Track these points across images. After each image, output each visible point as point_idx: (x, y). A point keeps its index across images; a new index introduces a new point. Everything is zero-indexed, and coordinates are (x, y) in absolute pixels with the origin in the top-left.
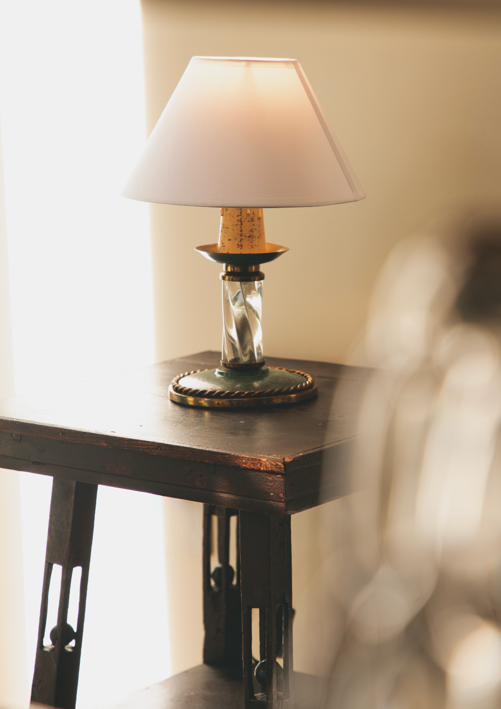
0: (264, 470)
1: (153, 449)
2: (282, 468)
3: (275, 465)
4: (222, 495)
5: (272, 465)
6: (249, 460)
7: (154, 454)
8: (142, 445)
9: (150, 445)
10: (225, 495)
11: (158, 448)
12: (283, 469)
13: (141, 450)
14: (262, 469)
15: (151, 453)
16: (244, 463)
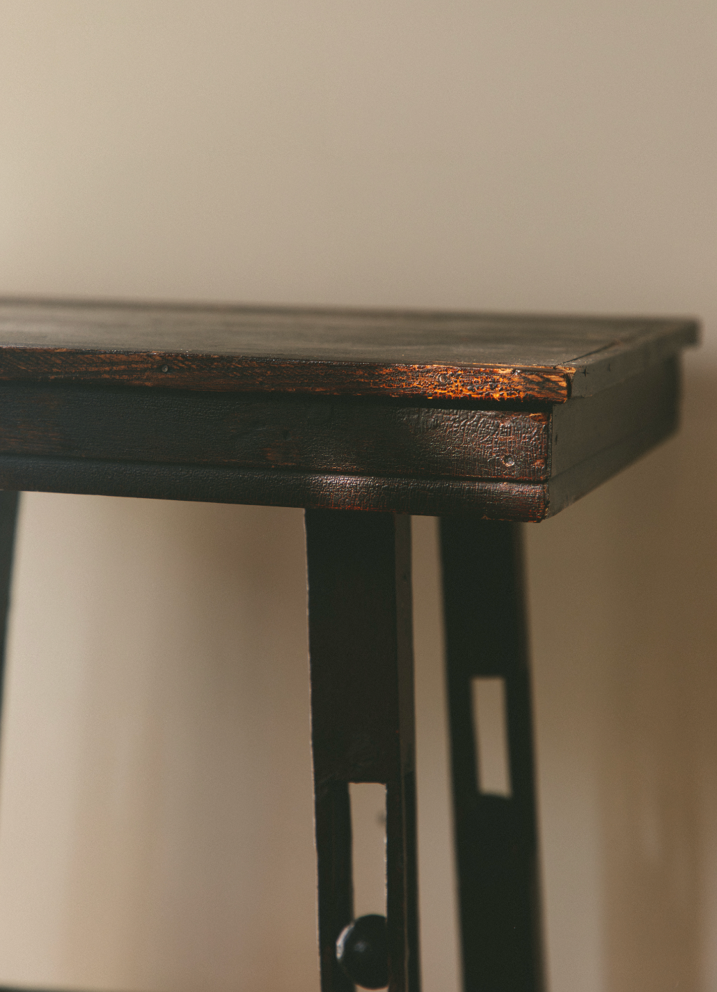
0: (502, 398)
1: (146, 370)
2: (562, 388)
3: (538, 384)
4: (331, 479)
5: (531, 382)
6: (457, 377)
7: (148, 384)
8: (112, 363)
9: (137, 362)
10: (342, 480)
11: (160, 369)
12: (564, 392)
13: (107, 376)
14: (496, 396)
15: (137, 382)
16: (440, 384)
